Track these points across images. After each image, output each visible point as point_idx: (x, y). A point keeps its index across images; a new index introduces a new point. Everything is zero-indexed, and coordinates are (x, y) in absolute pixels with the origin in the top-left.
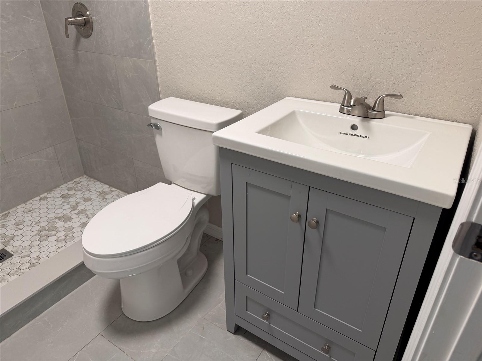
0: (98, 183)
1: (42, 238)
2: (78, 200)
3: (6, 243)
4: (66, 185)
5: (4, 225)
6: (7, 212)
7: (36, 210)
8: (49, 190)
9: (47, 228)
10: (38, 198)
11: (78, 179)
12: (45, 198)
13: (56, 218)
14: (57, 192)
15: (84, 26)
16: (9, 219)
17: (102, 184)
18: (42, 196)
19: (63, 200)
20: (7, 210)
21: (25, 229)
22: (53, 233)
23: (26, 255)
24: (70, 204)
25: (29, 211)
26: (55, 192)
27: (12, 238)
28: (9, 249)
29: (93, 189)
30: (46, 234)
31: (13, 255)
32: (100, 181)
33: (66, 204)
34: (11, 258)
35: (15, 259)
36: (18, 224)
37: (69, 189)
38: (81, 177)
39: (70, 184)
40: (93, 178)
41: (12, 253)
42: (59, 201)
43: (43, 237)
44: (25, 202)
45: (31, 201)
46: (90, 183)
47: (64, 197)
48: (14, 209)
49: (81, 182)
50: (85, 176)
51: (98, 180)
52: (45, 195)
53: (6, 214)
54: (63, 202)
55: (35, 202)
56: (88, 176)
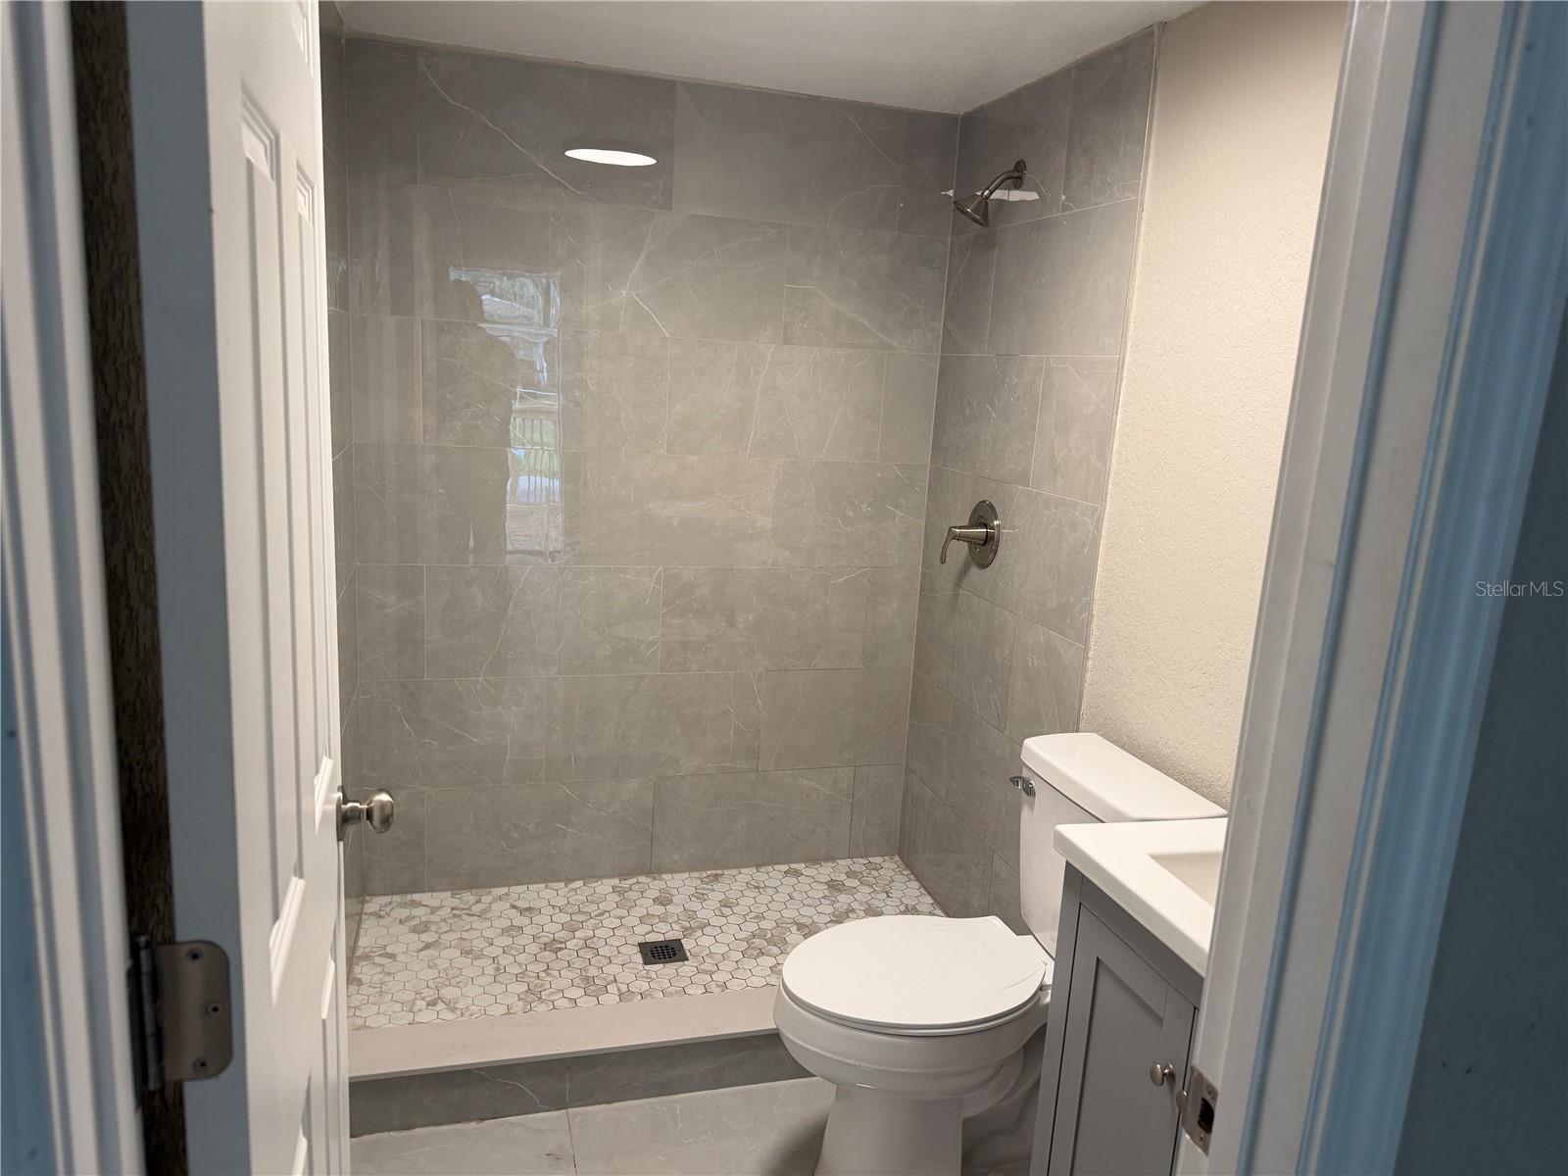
0: (916, 884)
1: (750, 952)
2: (855, 905)
3: (688, 931)
4: (849, 861)
5: (703, 894)
6: (720, 872)
7: (768, 890)
8: (814, 860)
9: (769, 936)
10: (785, 868)
11: (878, 860)
12: (797, 874)
13: (796, 923)
14: (825, 871)
15: (983, 545)
16: (717, 886)
17: (923, 890)
18: (793, 866)
19: (827, 893)
20: (722, 869)
21: (731, 919)
22: (775, 950)
23: (707, 969)
24: (837, 905)
25: (756, 887)
26: (821, 870)
27: (702, 927)
28: (687, 944)
29: (895, 893)
30: (761, 947)
31: (687, 959)
32: (921, 883)
33: (828, 902)
34: (680, 963)
35: (686, 969)
36: (725, 904)
37: (850, 874)
38: (887, 858)
39: (859, 864)
40: (910, 869)
41: (688, 954)
42: (820, 891)
43: (752, 948)
44: (758, 866)
45: (770, 868)
46: (898, 877)
47: (834, 886)
48: (734, 872)
49: (882, 868)
50: (897, 858)
51: (918, 880)
52: (800, 866)
53: (716, 875)
54: (825, 897)
55: (774, 874)
56: (903, 861)
